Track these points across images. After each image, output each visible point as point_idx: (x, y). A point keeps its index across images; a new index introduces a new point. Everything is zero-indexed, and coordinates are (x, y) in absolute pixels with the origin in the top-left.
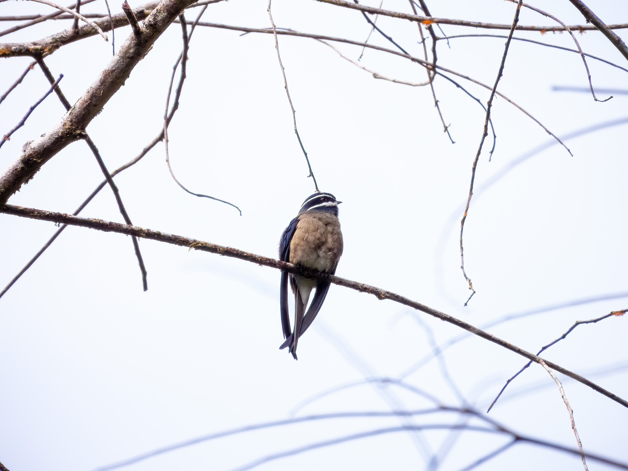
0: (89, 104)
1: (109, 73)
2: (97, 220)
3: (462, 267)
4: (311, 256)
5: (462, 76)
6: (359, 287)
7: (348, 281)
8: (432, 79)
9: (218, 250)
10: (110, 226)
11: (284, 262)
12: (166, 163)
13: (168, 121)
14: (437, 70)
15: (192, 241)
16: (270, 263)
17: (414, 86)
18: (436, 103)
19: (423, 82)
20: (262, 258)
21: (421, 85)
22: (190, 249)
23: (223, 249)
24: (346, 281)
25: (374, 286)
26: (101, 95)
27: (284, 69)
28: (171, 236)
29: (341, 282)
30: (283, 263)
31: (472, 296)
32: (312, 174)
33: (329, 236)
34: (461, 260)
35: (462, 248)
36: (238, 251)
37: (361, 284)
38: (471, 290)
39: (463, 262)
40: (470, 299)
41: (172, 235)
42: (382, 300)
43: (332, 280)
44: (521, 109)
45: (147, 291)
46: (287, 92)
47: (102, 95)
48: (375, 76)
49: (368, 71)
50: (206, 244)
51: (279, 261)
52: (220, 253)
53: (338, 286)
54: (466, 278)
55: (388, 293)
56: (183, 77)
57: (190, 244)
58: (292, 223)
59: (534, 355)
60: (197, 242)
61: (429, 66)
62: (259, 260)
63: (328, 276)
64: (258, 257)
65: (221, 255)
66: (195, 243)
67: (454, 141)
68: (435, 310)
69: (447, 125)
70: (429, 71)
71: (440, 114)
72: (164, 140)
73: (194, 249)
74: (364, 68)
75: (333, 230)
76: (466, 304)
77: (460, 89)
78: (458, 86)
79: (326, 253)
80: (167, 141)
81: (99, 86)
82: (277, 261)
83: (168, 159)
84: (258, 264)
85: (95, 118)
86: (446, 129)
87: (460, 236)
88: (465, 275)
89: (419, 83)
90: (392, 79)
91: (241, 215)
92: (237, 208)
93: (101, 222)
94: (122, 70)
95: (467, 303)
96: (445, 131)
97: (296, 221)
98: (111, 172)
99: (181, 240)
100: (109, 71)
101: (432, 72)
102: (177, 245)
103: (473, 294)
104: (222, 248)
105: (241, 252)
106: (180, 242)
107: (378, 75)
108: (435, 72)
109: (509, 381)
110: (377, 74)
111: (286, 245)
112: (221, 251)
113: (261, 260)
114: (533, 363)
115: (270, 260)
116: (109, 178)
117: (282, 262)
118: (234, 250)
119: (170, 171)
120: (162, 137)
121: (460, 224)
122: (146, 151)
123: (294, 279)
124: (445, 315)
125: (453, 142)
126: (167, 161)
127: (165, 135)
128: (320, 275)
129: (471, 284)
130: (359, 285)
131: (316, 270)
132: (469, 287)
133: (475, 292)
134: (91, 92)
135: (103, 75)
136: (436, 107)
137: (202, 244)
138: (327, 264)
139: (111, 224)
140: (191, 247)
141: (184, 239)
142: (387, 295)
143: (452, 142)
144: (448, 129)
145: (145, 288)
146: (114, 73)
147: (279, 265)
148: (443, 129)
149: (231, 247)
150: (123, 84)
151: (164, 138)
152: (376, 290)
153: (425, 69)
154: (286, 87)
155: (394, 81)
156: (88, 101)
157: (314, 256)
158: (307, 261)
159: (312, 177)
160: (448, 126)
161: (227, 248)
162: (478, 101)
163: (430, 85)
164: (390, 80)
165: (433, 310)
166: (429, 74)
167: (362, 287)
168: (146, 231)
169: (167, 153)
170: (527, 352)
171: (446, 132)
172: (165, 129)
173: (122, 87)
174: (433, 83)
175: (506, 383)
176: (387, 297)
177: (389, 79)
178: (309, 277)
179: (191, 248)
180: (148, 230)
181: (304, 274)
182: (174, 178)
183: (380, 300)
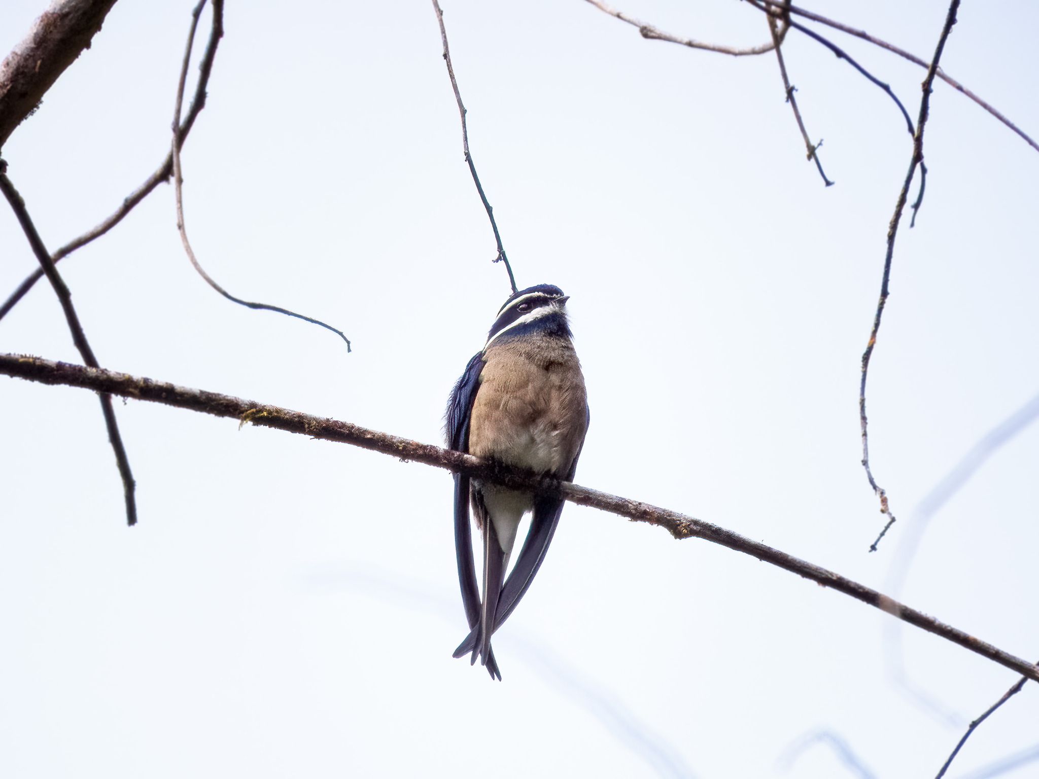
0: (9, 91)
1: (55, 20)
2: (29, 358)
3: (865, 463)
4: (517, 440)
5: (850, 31)
6: (628, 508)
7: (604, 496)
8: (779, 38)
9: (306, 426)
10: (58, 370)
11: (457, 454)
12: (178, 233)
13: (181, 134)
14: (794, 17)
15: (247, 405)
16: (426, 455)
17: (736, 54)
18: (790, 91)
19: (759, 45)
20: (408, 443)
21: (754, 52)
22: (241, 424)
23: (319, 423)
24: (600, 495)
25: (663, 507)
26: (37, 70)
27: (442, 14)
28: (198, 395)
29: (587, 498)
30: (455, 456)
31: (887, 528)
32: (502, 256)
33: (554, 394)
34: (862, 447)
35: (864, 418)
36: (353, 427)
37: (635, 504)
38: (886, 516)
39: (866, 450)
40: (882, 534)
41: (202, 392)
42: (683, 540)
43: (567, 494)
44: (985, 106)
45: (136, 524)
46: (449, 66)
47: (39, 72)
48: (646, 33)
49: (629, 21)
50: (278, 411)
51: (446, 452)
52: (310, 432)
53: (583, 508)
54: (875, 487)
55: (696, 523)
56: (218, 33)
57: (242, 412)
58: (470, 367)
59: (1031, 665)
60: (257, 409)
61: (773, 8)
62: (401, 448)
63: (559, 483)
64: (398, 442)
65: (313, 437)
66: (254, 410)
67: (830, 179)
68: (804, 562)
69: (814, 143)
70: (772, 19)
71: (799, 118)
72: (173, 180)
73: (250, 423)
74: (619, 16)
75: (562, 381)
76: (873, 548)
77: (843, 61)
78: (840, 54)
79: (548, 433)
80: (180, 181)
81: (33, 50)
82: (442, 451)
83: (183, 220)
84: (397, 459)
85: (24, 123)
86: (812, 152)
87: (859, 391)
88: (872, 481)
89: (747, 47)
90: (686, 40)
91: (349, 350)
92: (341, 334)
93: (38, 362)
94: (84, 13)
95: (876, 543)
96: (809, 157)
97: (478, 362)
98: (51, 250)
99: (222, 404)
100: (55, 16)
101: (780, 23)
102: (212, 416)
103: (890, 523)
104: (315, 422)
105: (359, 429)
106: (220, 407)
107: (651, 31)
108: (788, 23)
109: (974, 725)
110: (652, 29)
111: (462, 416)
112: (313, 428)
113: (405, 447)
114: (1030, 682)
115: (424, 448)
116: (48, 266)
117: (454, 452)
118: (343, 425)
119: (187, 250)
120: (167, 172)
121: (861, 364)
122: (129, 205)
123: (479, 492)
124: (827, 574)
125: (828, 183)
126: (181, 227)
127: (175, 168)
128: (540, 483)
129: (884, 501)
130: (630, 505)
131: (529, 472)
132: (880, 506)
133: (893, 520)
134: (13, 65)
135: (42, 24)
136: (790, 103)
137: (270, 412)
138: (553, 457)
139: (60, 366)
140: (245, 419)
141: (227, 400)
142: (695, 528)
143: (824, 183)
144: (817, 152)
145: (132, 518)
146: (67, 21)
147: (448, 460)
148: (806, 152)
149: (335, 419)
150: (88, 46)
151: (173, 175)
152: (669, 516)
153: (763, 16)
154: (446, 56)
155: (690, 44)
156: (7, 85)
157: (524, 439)
158: (506, 451)
159: (502, 263)
160: (816, 146)
161: (328, 420)
162: (886, 88)
163: (773, 53)
164: (680, 43)
165: (799, 562)
166: (773, 26)
167: (636, 509)
168: (142, 383)
169: (180, 208)
170: (1014, 658)
171: (813, 160)
172: (174, 154)
173: (85, 52)
174: (783, 47)
175: (967, 728)
176: (693, 533)
177: (679, 39)
178: (515, 486)
179: (245, 422)
180: (146, 380)
181: (505, 482)
182: (196, 264)
183: (678, 540)
